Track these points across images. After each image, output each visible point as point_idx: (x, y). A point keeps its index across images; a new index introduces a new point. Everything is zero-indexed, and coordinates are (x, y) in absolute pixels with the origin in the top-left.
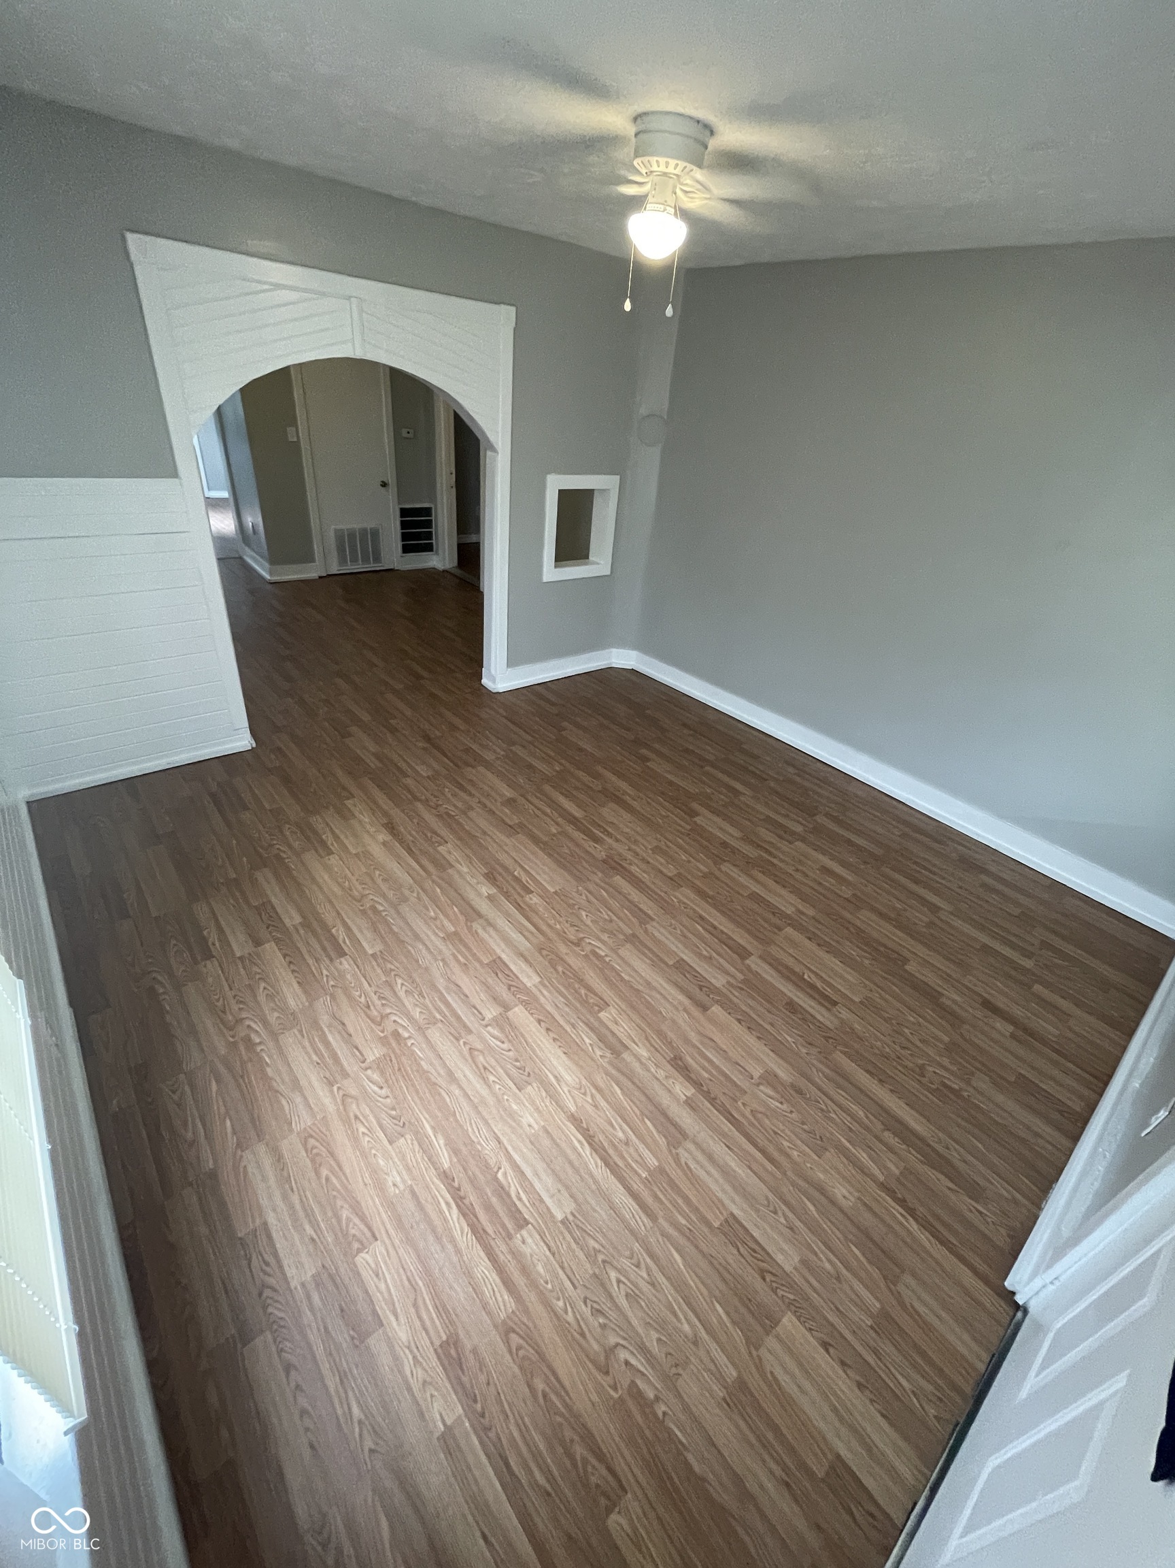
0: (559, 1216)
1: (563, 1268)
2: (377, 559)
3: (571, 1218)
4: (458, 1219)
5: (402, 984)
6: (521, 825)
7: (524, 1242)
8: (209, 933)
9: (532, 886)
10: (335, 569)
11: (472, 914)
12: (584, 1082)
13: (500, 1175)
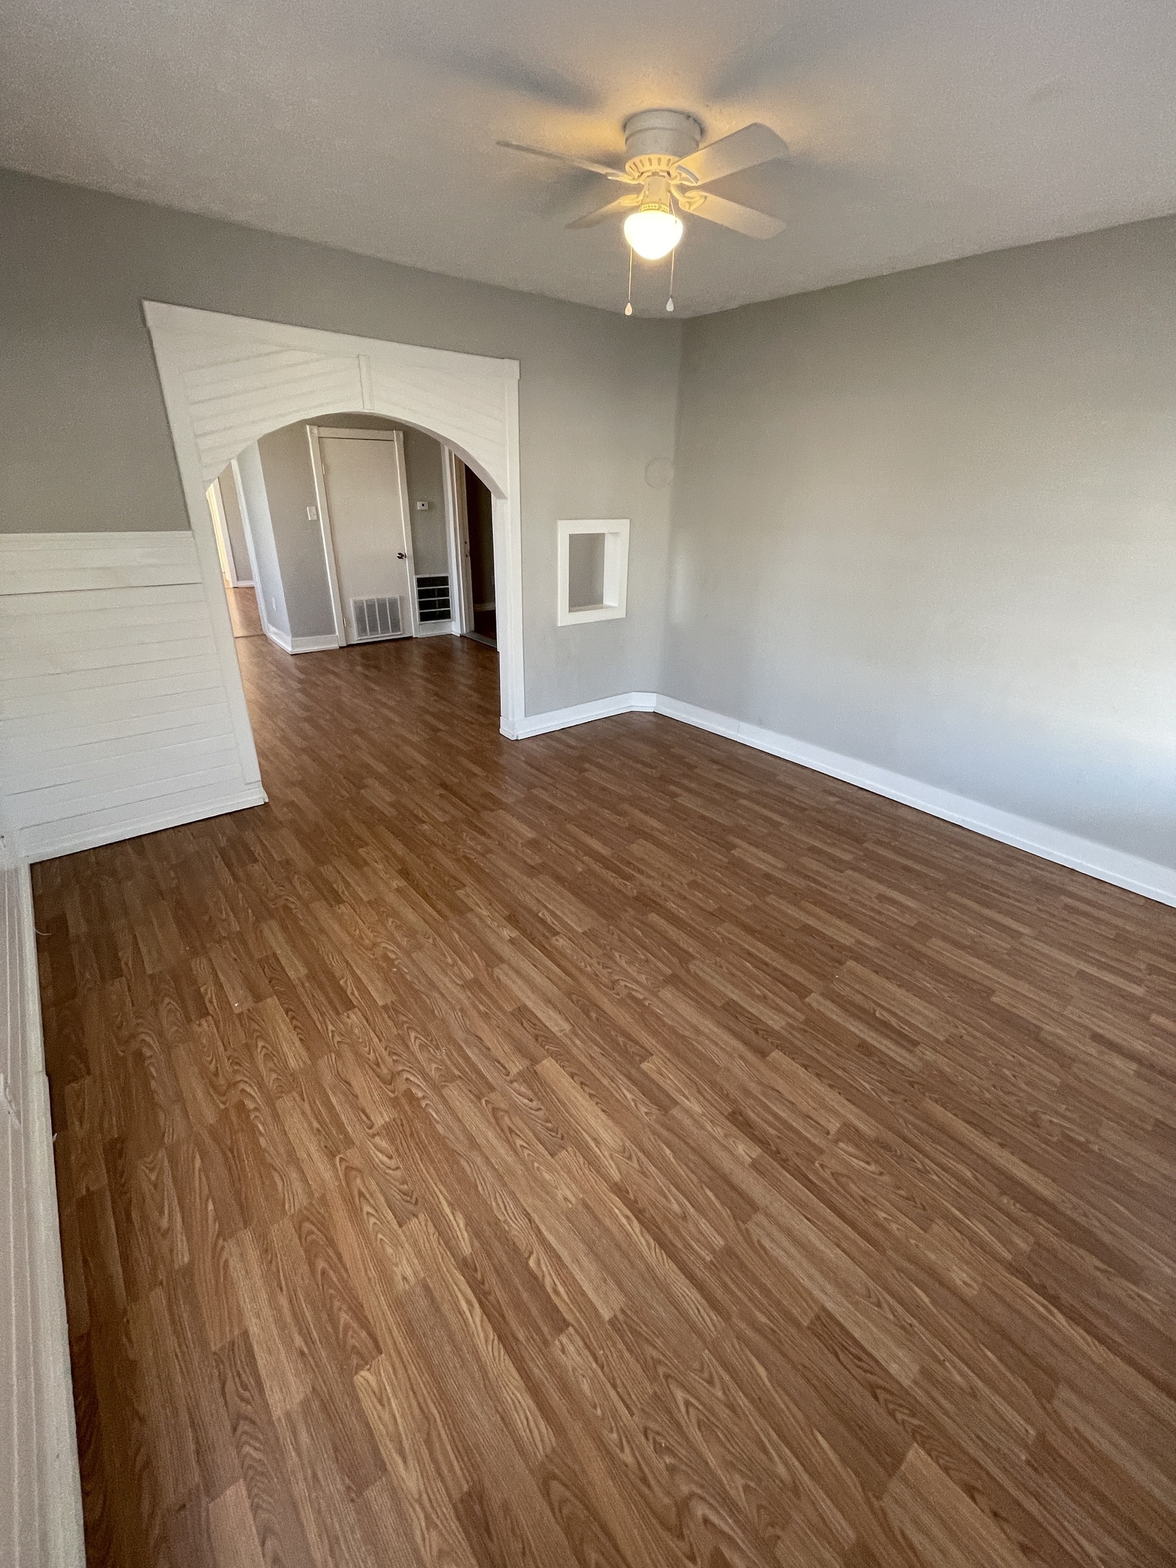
0: (606, 1315)
1: (614, 1386)
2: (396, 626)
3: (621, 1317)
4: (482, 1321)
5: (416, 1038)
6: (544, 866)
7: (563, 1351)
8: (206, 990)
9: (558, 927)
10: (355, 639)
11: (493, 958)
12: (628, 1143)
13: (532, 1263)
